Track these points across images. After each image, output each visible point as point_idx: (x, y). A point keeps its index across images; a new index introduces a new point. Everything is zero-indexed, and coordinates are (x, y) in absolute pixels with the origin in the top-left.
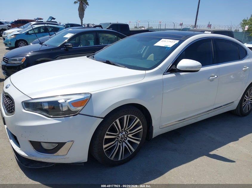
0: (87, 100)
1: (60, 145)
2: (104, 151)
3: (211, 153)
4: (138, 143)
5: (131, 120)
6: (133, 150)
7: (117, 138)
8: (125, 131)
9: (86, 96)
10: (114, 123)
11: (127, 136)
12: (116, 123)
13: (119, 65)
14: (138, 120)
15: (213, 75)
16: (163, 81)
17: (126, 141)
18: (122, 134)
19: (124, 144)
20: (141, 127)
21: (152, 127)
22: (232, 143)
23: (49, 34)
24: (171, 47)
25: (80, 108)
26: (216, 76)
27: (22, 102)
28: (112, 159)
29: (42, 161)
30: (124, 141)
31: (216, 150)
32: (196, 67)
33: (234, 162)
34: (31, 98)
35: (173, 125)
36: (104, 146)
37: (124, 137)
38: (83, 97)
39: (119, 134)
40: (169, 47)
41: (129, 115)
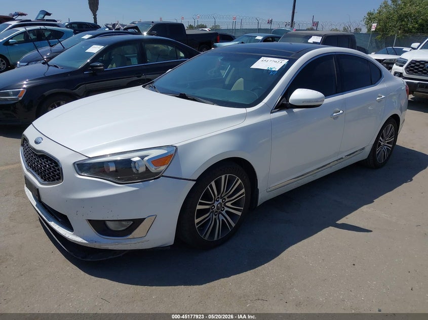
0: (171, 155)
1: (137, 223)
2: (197, 227)
3: (339, 222)
4: (239, 213)
5: (230, 182)
6: (233, 225)
7: (212, 209)
8: (221, 198)
9: (170, 149)
10: (208, 187)
11: (225, 205)
12: (211, 187)
13: (203, 100)
14: (240, 181)
15: (338, 109)
16: (270, 123)
17: (224, 212)
18: (218, 202)
19: (221, 217)
20: (243, 190)
21: (258, 190)
22: (365, 206)
23: (49, 43)
24: (277, 70)
25: (162, 168)
26: (341, 112)
27: (74, 163)
28: (206, 238)
29: (109, 248)
30: (220, 213)
31: (344, 218)
32: (317, 100)
33: (371, 231)
34: (86, 156)
35: (284, 186)
36: (197, 221)
37: (221, 206)
38: (166, 152)
39: (214, 203)
40: (275, 71)
41: (228, 175)
